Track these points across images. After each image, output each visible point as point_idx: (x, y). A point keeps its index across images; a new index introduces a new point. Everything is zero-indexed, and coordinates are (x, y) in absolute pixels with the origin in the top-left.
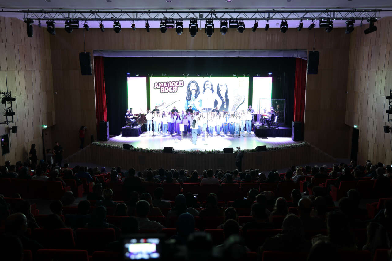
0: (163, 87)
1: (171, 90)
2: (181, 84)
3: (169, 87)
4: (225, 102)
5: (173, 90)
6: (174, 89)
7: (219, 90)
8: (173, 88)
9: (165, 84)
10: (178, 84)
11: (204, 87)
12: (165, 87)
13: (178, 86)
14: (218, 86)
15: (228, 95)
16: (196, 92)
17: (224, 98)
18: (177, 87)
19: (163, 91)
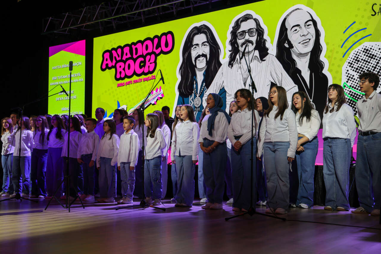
0: (121, 61)
1: (141, 67)
2: (167, 45)
3: (135, 60)
4: (310, 91)
5: (144, 66)
6: (148, 64)
7: (286, 45)
8: (144, 62)
9: (126, 50)
10: (159, 45)
11: (233, 43)
12: (125, 62)
13: (157, 51)
14: (283, 30)
15: (323, 58)
16: (208, 63)
17: (306, 74)
18: (157, 55)
19: (120, 73)
